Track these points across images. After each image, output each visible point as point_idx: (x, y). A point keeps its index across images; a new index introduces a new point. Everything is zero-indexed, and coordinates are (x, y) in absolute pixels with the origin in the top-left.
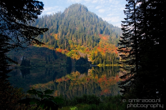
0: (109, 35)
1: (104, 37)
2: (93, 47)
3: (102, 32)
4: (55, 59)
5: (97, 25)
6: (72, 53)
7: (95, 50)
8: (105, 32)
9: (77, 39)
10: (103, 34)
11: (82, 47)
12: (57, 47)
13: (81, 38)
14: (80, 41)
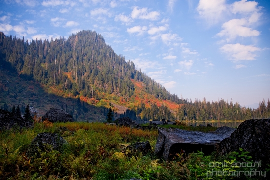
0: (142, 81)
1: (137, 84)
2: (130, 96)
3: (132, 77)
4: (85, 112)
5: (126, 65)
6: (103, 103)
7: (134, 101)
8: (136, 76)
9: (103, 84)
10: (134, 80)
11: (113, 95)
12: (78, 93)
13: (110, 82)
14: (108, 87)
